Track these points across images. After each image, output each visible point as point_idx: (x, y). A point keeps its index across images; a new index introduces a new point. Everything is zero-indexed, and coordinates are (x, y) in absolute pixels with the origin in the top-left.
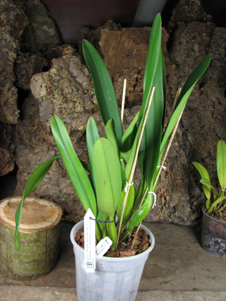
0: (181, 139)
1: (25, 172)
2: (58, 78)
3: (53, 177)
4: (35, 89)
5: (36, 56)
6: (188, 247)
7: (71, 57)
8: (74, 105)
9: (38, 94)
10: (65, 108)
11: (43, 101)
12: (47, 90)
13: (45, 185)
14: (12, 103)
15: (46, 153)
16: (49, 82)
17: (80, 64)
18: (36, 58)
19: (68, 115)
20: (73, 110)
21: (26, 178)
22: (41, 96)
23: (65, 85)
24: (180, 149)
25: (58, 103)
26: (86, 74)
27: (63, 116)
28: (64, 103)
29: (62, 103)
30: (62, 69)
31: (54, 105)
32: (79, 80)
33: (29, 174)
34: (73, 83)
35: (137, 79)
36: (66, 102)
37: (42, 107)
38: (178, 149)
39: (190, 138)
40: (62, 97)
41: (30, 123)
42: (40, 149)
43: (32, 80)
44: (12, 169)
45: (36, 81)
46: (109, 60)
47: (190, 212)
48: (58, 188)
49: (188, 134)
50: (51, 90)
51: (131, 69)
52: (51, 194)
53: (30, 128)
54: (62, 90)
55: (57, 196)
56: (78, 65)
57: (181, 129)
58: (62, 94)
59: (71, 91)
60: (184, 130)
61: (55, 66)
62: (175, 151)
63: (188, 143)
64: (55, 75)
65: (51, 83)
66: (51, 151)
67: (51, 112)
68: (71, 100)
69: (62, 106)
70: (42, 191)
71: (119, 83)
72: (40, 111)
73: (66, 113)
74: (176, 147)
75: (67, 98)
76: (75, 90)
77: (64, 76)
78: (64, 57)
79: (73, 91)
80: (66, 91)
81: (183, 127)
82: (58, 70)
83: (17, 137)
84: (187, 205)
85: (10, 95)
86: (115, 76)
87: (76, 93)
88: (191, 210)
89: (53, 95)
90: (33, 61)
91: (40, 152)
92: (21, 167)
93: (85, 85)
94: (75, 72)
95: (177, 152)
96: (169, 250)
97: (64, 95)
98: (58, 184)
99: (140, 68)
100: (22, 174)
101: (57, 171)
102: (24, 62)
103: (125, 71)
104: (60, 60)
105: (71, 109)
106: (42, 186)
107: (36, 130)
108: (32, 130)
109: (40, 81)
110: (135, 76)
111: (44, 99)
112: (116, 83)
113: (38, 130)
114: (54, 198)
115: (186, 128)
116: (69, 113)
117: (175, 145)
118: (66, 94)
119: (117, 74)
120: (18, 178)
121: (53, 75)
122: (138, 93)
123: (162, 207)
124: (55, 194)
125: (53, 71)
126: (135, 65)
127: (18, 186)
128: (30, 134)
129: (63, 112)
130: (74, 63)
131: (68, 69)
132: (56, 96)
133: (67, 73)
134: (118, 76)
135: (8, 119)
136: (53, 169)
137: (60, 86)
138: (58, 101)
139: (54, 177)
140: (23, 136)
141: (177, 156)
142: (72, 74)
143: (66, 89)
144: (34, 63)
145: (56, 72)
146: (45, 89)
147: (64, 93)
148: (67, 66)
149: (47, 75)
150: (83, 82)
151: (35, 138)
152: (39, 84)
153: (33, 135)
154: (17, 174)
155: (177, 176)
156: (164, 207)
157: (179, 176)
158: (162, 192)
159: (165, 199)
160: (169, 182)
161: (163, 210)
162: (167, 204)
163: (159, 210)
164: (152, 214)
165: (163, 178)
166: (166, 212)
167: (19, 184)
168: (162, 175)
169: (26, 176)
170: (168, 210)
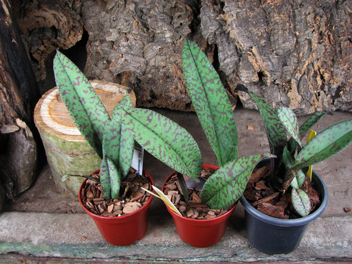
1: (96, 41)
3: (134, 43)
13: (122, 57)
15: (123, 8)
21: (98, 48)
33: (102, 42)
42: (114, 4)
44: (80, 37)
48: (143, 60)
52: (132, 69)
55: (141, 71)
66: (129, 4)
70: (119, 66)
91: (115, 8)
98: (143, 53)
100: (92, 44)
101: (139, 34)
106: (118, 59)
114: (137, 74)
120: (88, 50)
124: (138, 68)
127: (87, 62)
136: (134, 32)
139: (136, 43)
154: (87, 45)
155: (339, 37)
156: (322, 92)
157: (344, 35)
158: (316, 68)
159: (322, 78)
160: (326, 50)
161: (320, 97)
162: (326, 87)
163: (314, 97)
164: (303, 106)
165: (315, 45)
166: (325, 100)
167: (89, 58)
168: (313, 40)
169: (98, 46)
170: (329, 96)
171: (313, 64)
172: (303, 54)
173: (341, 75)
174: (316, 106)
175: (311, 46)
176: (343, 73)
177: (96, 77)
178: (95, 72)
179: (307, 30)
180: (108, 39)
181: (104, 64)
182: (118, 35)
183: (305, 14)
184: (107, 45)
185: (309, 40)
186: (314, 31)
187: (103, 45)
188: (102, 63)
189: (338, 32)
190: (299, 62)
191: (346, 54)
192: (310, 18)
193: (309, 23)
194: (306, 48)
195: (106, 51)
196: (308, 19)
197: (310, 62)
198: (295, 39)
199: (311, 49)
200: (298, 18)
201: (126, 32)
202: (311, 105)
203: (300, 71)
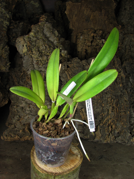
0: (124, 81)
1: (15, 106)
2: (35, 39)
4: (19, 48)
5: (23, 23)
6: (128, 163)
7: (45, 24)
8: (47, 58)
9: (21, 51)
10: (41, 61)
11: (25, 56)
12: (27, 48)
14: (5, 58)
16: (28, 43)
17: (51, 28)
18: (23, 24)
19: (43, 65)
20: (47, 61)
21: (15, 109)
22: (24, 52)
23: (40, 44)
24: (123, 89)
25: (36, 57)
26: (56, 35)
27: (40, 66)
28: (39, 57)
29: (38, 57)
30: (38, 32)
31: (32, 59)
32: (51, 39)
33: (17, 106)
34: (46, 42)
35: (93, 37)
36: (41, 56)
37: (24, 60)
38: (122, 89)
39: (131, 80)
40: (38, 52)
41: (19, 70)
43: (16, 41)
44: (7, 102)
45: (19, 42)
46: (73, 24)
47: (130, 136)
49: (130, 77)
50: (30, 48)
51: (89, 30)
53: (19, 74)
54: (38, 48)
56: (50, 29)
57: (124, 74)
58: (39, 51)
59: (44, 48)
60: (126, 74)
61: (33, 31)
62: (120, 91)
63: (129, 84)
64: (33, 37)
65: (30, 43)
67: (30, 64)
68: (45, 54)
69: (38, 59)
71: (81, 40)
72: (24, 63)
73: (42, 64)
74: (121, 87)
75: (42, 53)
76: (48, 47)
77: (40, 37)
78: (40, 23)
79: (46, 48)
80: (41, 48)
81: (126, 72)
82: (35, 34)
83: (11, 80)
84: (128, 131)
85: (4, 51)
86: (78, 35)
87: (48, 49)
88: (131, 135)
89: (32, 52)
90: (21, 26)
92: (12, 101)
93: (56, 43)
94: (48, 34)
95: (121, 91)
96: (114, 165)
97: (40, 51)
99: (96, 29)
100: (12, 107)
102: (15, 27)
103: (85, 31)
104: (37, 26)
105: (45, 61)
106: (25, 117)
107: (22, 75)
108: (20, 75)
109: (22, 42)
110: (92, 35)
111: (26, 55)
112: (79, 40)
113: (24, 75)
115: (128, 73)
116: (44, 63)
117: (120, 86)
118: (42, 50)
119: (79, 33)
120: (10, 109)
121: (32, 37)
122: (94, 47)
123: (109, 133)
125: (32, 34)
126: (92, 26)
127: (9, 115)
128: (19, 78)
129: (39, 64)
130: (47, 28)
131: (43, 32)
132: (34, 52)
133: (42, 35)
134: (80, 35)
135: (2, 69)
137: (37, 45)
138: (35, 55)
140: (14, 80)
141: (121, 95)
142: (46, 35)
143: (41, 46)
144: (22, 28)
145: (33, 35)
146: (26, 47)
147: (40, 49)
148: (42, 30)
149: (27, 37)
150: (54, 41)
151: (22, 81)
152: (21, 44)
153: (21, 79)
154: (10, 107)
155: (121, 110)
156: (111, 134)
157: (123, 110)
158: (109, 123)
159: (112, 127)
160: (114, 115)
161: (110, 136)
162: (113, 132)
163: (107, 136)
164: (102, 139)
165: (110, 112)
166: (112, 138)
167: (10, 114)
168: (109, 110)
169: (15, 108)
170: (114, 136)
171: (108, 120)
172: (104, 115)
173: (120, 127)
174: (107, 140)
175: (108, 112)
176: (121, 126)
177: (13, 123)
178: (13, 121)
179: (107, 104)
180: (21, 106)
181: (17, 117)
182: (25, 104)
183: (107, 97)
184: (20, 108)
185: (108, 109)
186: (110, 105)
187: (18, 108)
188: (16, 116)
189: (120, 107)
190: (102, 118)
191: (123, 118)
192: (109, 100)
193: (109, 101)
194: (106, 113)
195: (19, 111)
196: (108, 100)
197: (107, 119)
198: (102, 108)
199: (108, 114)
200: (104, 99)
201: (29, 103)
202: (105, 139)
203: (102, 123)
